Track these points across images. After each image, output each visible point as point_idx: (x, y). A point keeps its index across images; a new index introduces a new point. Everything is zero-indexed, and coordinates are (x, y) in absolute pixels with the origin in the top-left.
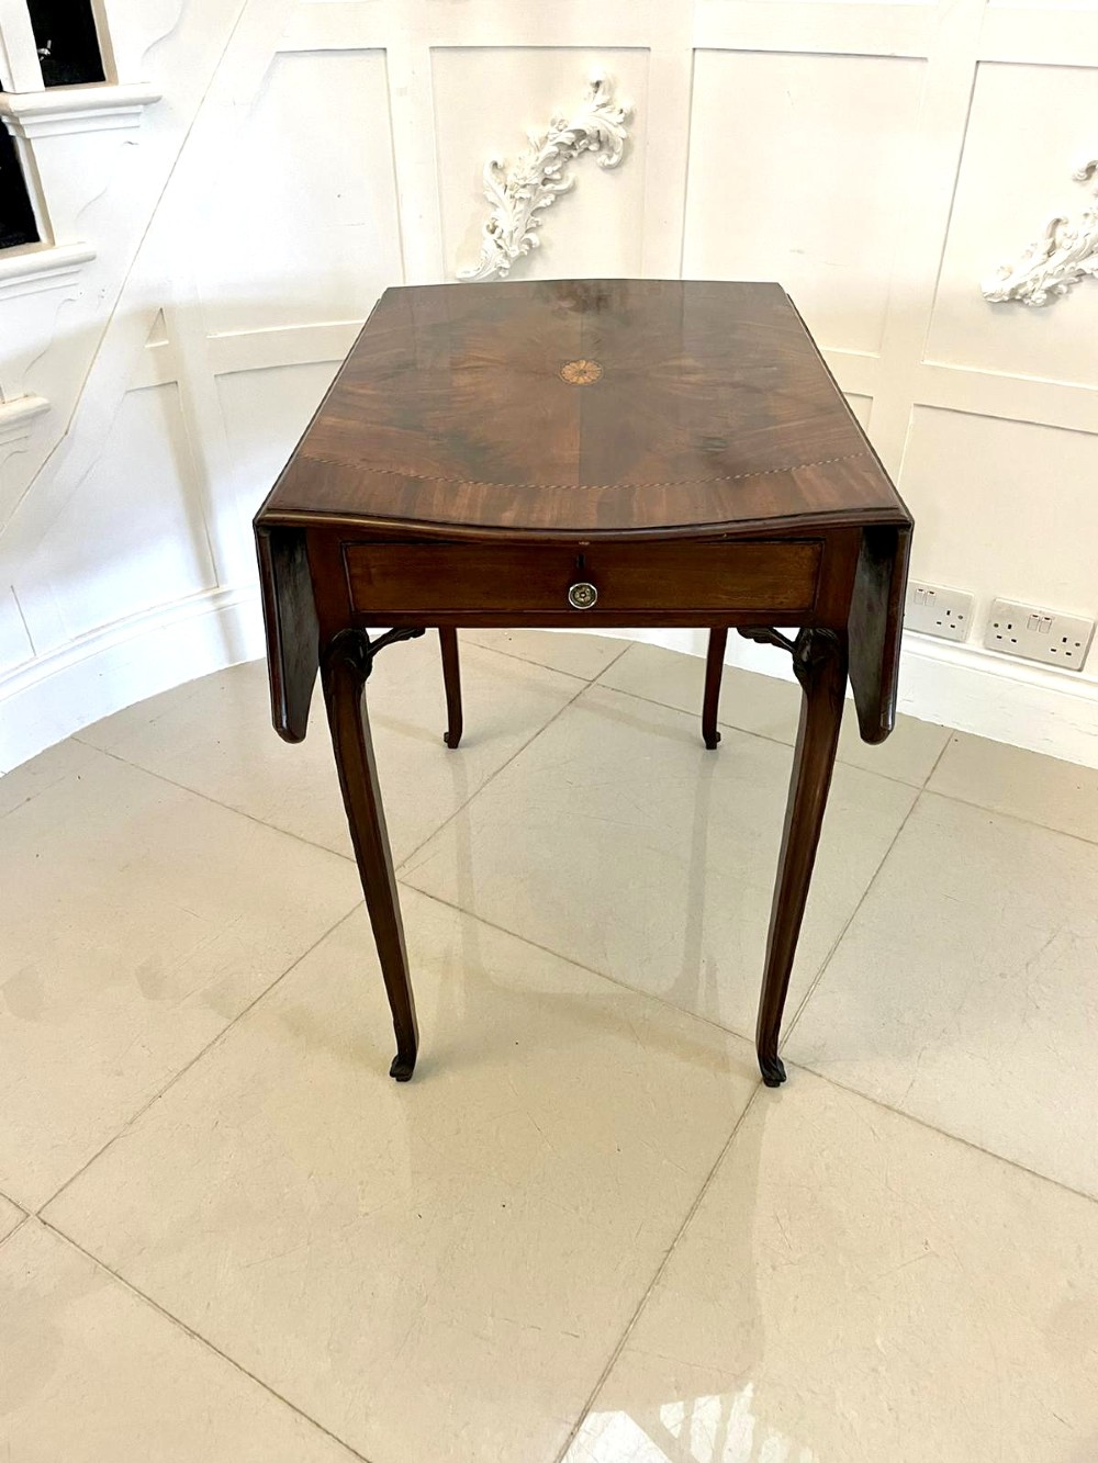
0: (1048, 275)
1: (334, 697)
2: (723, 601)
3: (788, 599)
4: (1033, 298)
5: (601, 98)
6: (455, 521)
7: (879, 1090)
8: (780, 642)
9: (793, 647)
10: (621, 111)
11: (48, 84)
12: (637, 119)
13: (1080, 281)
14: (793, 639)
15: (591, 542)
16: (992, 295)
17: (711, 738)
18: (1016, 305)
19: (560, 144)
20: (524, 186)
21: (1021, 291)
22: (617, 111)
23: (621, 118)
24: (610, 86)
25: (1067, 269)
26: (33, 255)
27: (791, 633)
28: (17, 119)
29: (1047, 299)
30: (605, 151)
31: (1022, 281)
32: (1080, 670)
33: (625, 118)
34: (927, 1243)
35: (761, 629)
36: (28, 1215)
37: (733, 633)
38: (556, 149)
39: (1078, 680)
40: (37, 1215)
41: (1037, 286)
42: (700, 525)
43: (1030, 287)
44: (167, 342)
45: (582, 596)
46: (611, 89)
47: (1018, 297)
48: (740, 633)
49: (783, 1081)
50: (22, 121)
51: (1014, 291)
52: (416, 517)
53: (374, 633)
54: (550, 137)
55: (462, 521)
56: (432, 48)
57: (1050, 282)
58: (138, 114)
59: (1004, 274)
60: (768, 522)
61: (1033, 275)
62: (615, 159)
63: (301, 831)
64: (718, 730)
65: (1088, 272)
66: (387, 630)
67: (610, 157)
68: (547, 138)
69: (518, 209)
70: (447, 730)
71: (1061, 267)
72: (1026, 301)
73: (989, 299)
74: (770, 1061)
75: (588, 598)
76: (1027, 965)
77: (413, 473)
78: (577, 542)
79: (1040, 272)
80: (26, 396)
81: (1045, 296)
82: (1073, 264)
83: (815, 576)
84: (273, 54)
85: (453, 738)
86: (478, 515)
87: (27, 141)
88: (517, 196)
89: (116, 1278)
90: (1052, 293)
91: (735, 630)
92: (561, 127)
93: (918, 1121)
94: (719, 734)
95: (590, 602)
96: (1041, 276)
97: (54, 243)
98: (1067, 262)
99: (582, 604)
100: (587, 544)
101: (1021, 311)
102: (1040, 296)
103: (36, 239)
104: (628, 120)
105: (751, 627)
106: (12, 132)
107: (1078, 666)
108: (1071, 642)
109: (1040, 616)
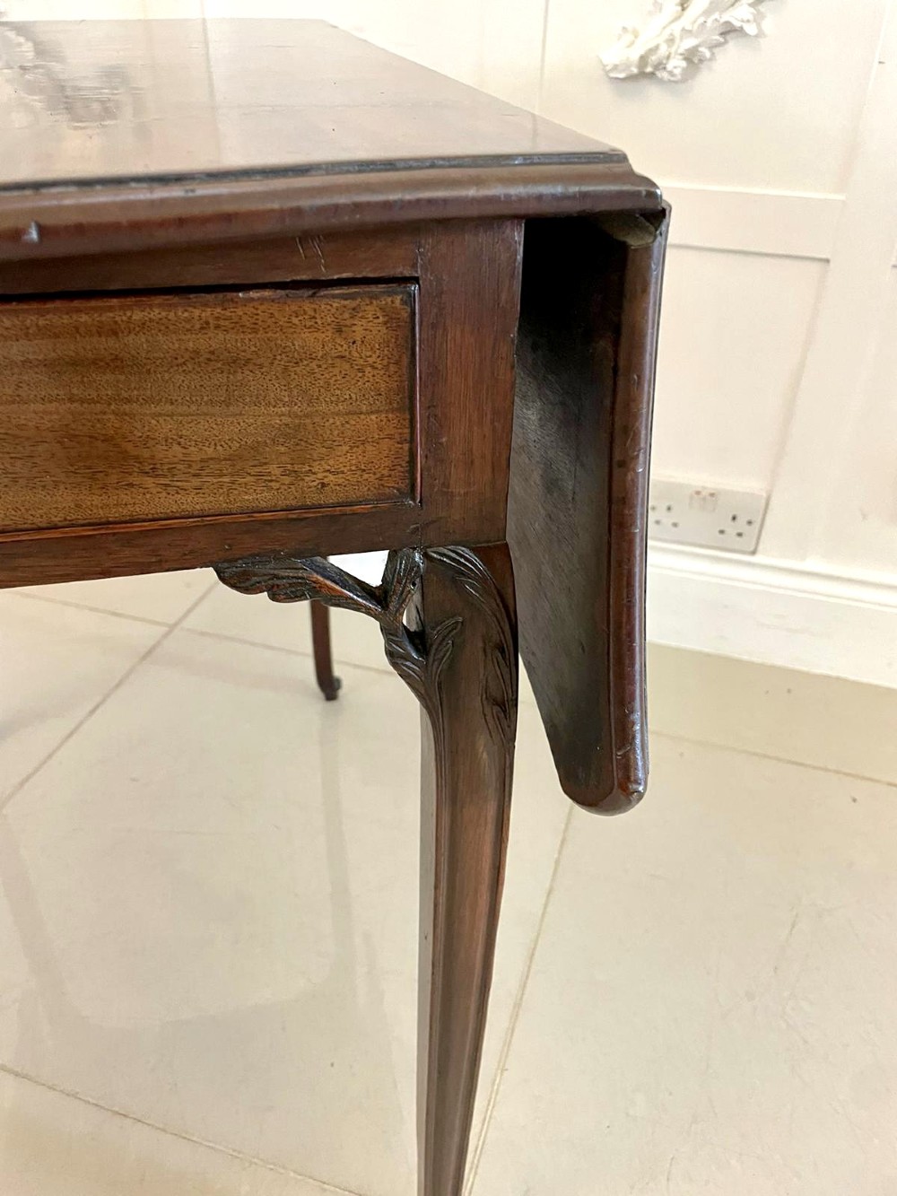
0: (686, 32)
4: (669, 67)
13: (726, 42)
16: (615, 68)
17: (329, 685)
18: (645, 83)
21: (654, 58)
25: (709, 24)
29: (687, 67)
31: (651, 45)
32: (754, 553)
39: (749, 564)
41: (673, 50)
43: (663, 51)
47: (649, 69)
51: (643, 60)
57: (690, 43)
59: (629, 37)
61: (666, 35)
65: (737, 24)
71: (701, 20)
72: (662, 74)
73: (612, 75)
79: (676, 29)
81: (684, 64)
82: (716, 15)
83: (405, 400)
90: (693, 60)
96: (677, 34)
98: (707, 13)
101: (653, 91)
102: (677, 65)
107: (752, 549)
108: (742, 521)
109: (704, 493)
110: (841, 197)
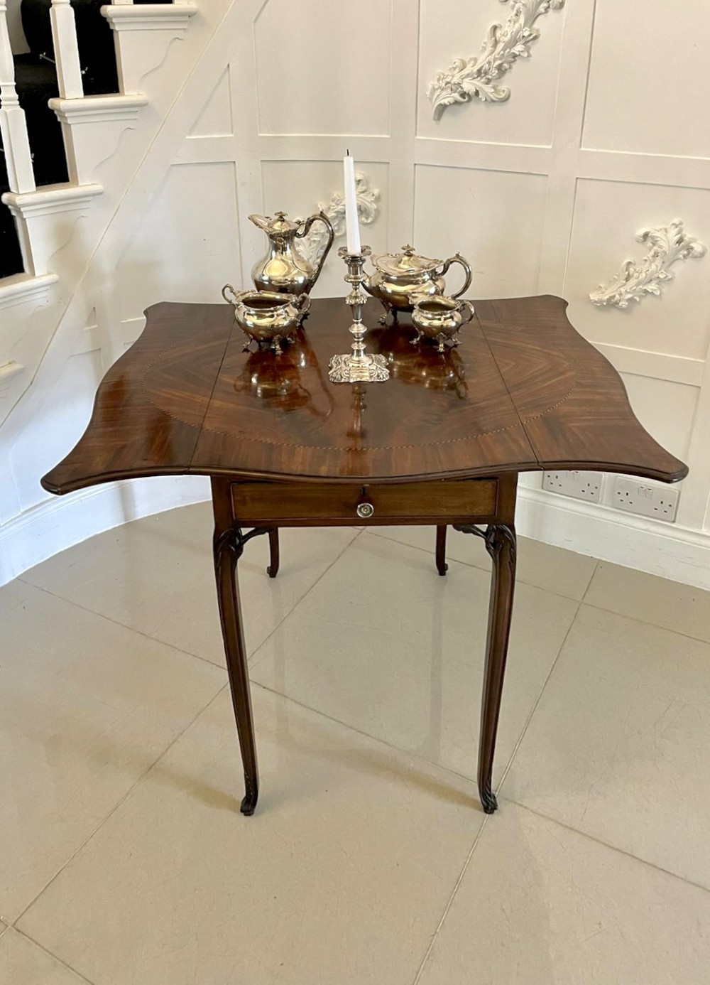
0: (628, 292)
1: (220, 568)
2: (444, 512)
3: (480, 510)
4: (620, 304)
5: (361, 188)
6: (294, 473)
7: (565, 817)
8: (476, 532)
9: (486, 535)
10: (373, 195)
11: (37, 185)
12: (383, 198)
14: (485, 530)
15: (371, 484)
16: (597, 302)
17: (442, 568)
18: (611, 309)
19: (337, 212)
20: (316, 234)
21: (614, 300)
22: (370, 195)
23: (373, 199)
24: (367, 181)
25: (638, 289)
26: (21, 283)
27: (484, 527)
28: (20, 208)
30: (364, 215)
31: (612, 295)
32: (674, 522)
33: (376, 199)
34: (600, 924)
35: (465, 525)
36: (7, 926)
37: (450, 528)
38: (334, 214)
39: (673, 528)
40: (13, 926)
41: (622, 297)
42: (429, 474)
43: (618, 298)
44: (96, 326)
45: (363, 511)
46: (367, 183)
47: (612, 304)
48: (454, 527)
49: (496, 809)
50: (22, 210)
51: (609, 300)
52: (273, 470)
53: (245, 531)
54: (332, 208)
55: (298, 473)
56: (262, 161)
58: (89, 201)
59: (602, 291)
60: (465, 471)
61: (619, 292)
62: (369, 221)
63: (175, 643)
64: (446, 562)
66: (252, 529)
67: (367, 218)
68: (329, 208)
69: (312, 246)
70: (269, 565)
72: (618, 306)
73: (596, 304)
74: (488, 796)
75: (368, 512)
76: (655, 724)
77: (269, 441)
78: (362, 484)
80: (10, 363)
81: (628, 303)
82: (641, 286)
83: (495, 498)
84: (169, 165)
85: (273, 571)
86: (308, 469)
87: (24, 220)
88: (312, 239)
89: (69, 969)
90: (631, 302)
91: (451, 526)
92: (338, 203)
93: (590, 837)
94: (447, 565)
95: (369, 514)
96: (624, 292)
97: (34, 275)
98: (638, 285)
99: (364, 515)
100: (368, 485)
101: (615, 312)
102: (625, 303)
103: (22, 270)
104: (378, 199)
105: (461, 524)
106: (13, 213)
107: (673, 519)
108: (666, 504)
109: (645, 488)
110: (703, 361)
